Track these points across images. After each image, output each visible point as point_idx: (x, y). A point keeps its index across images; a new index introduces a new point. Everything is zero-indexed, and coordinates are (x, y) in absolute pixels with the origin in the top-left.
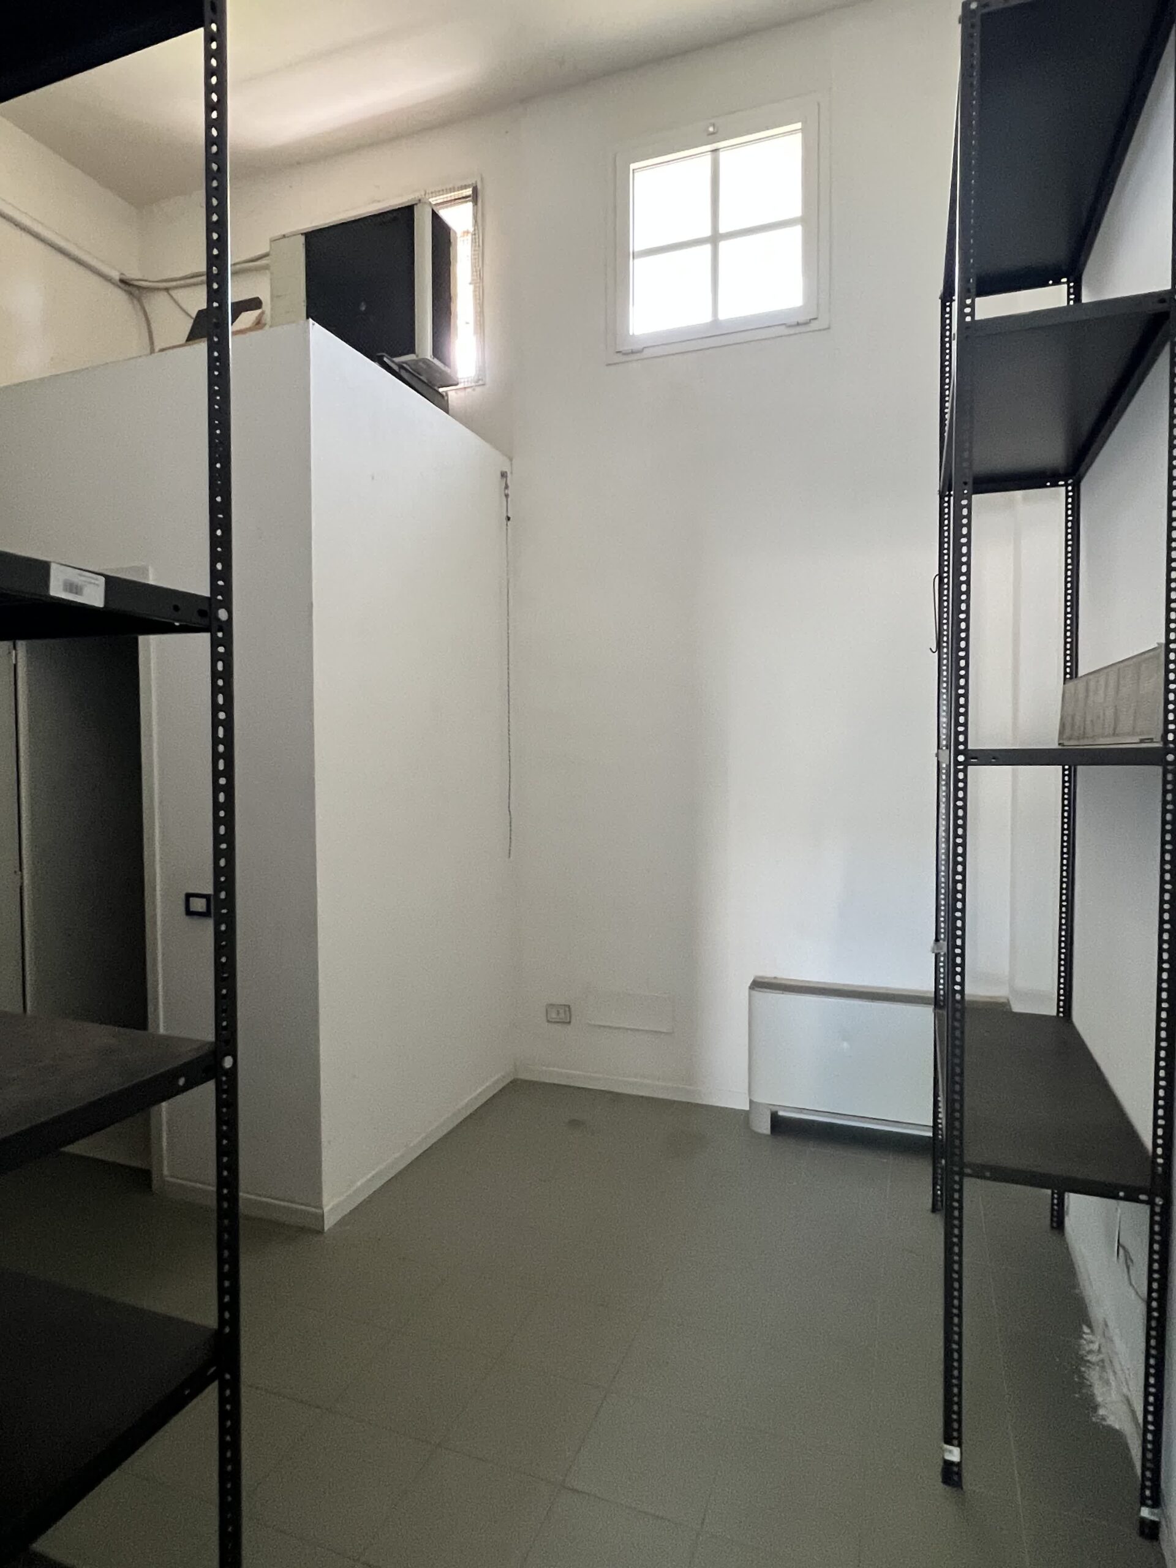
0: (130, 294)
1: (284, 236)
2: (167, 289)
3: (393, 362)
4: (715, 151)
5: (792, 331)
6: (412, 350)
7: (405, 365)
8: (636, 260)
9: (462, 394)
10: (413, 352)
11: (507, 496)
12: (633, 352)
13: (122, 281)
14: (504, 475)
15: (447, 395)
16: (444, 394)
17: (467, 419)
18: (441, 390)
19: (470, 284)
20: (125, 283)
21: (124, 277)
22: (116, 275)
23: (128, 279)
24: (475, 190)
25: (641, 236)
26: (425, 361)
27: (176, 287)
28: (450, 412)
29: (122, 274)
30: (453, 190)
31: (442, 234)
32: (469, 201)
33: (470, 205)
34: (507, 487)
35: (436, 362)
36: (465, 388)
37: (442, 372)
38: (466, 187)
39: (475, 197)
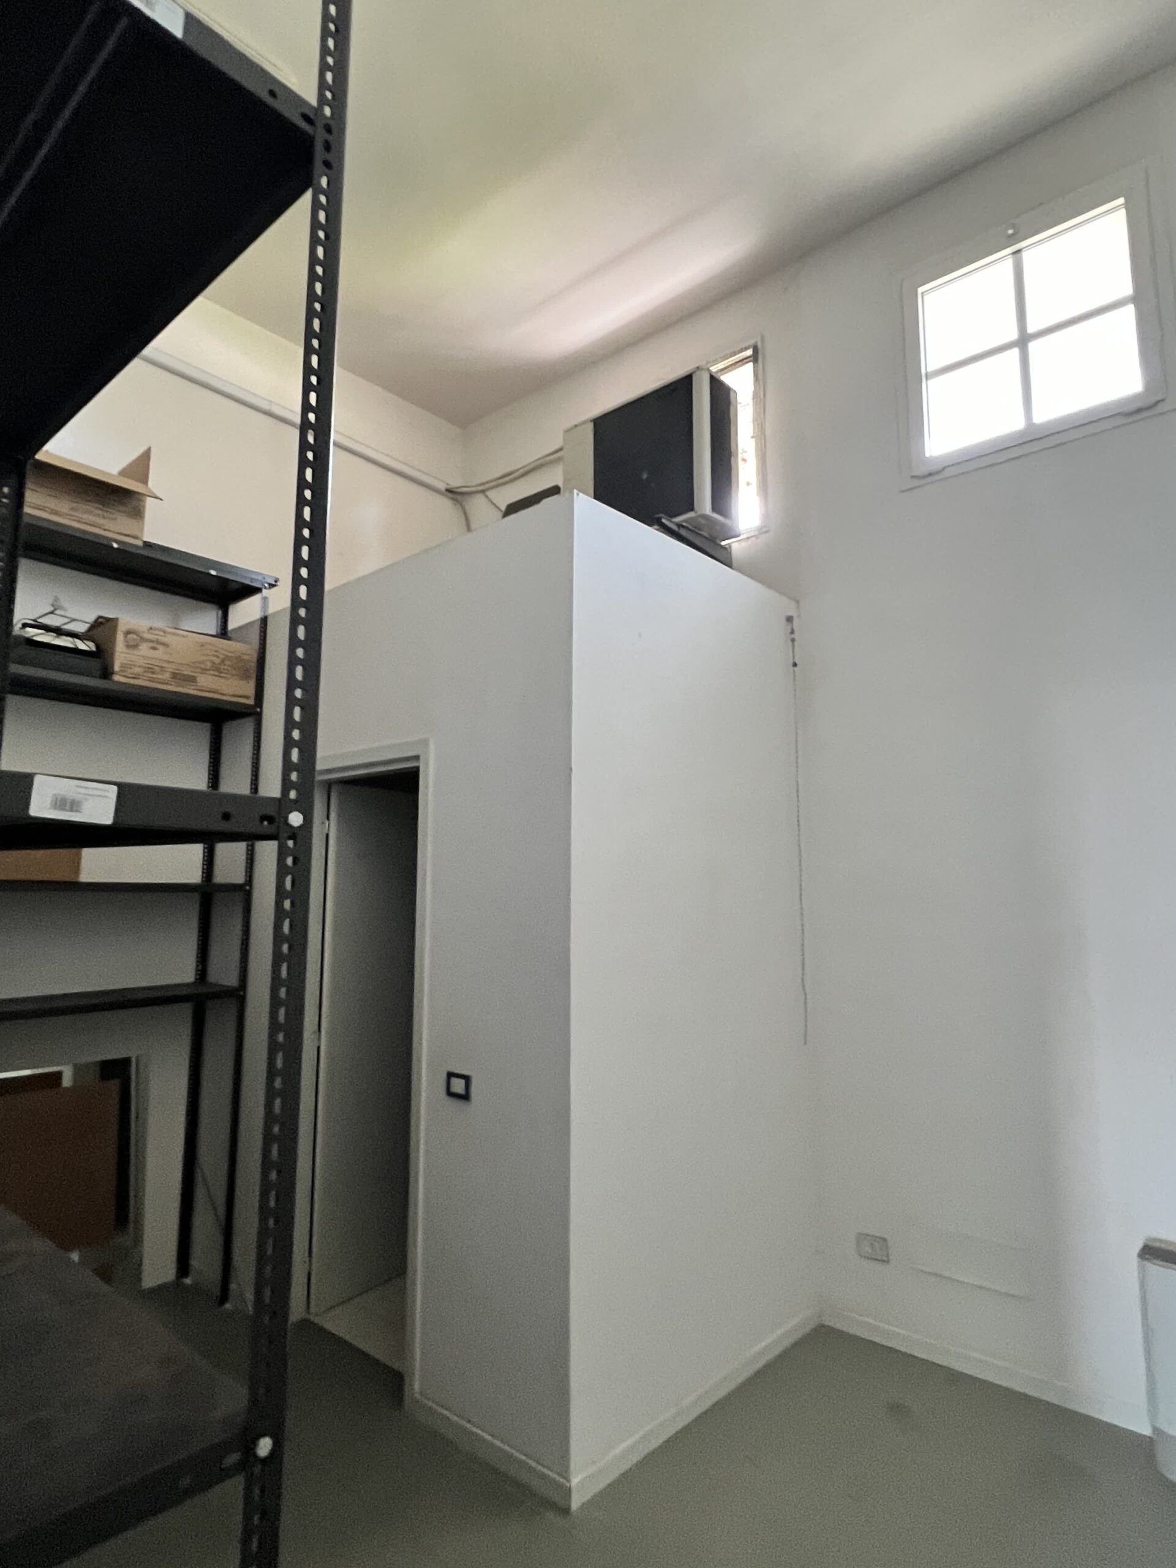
0: (453, 499)
1: (576, 426)
2: (483, 492)
3: (671, 522)
4: (1019, 251)
5: (1130, 419)
6: (691, 508)
7: (684, 524)
8: (929, 382)
9: (744, 544)
10: (692, 509)
11: (793, 640)
12: (930, 475)
13: (449, 491)
14: (789, 619)
15: (730, 547)
16: (727, 546)
17: (750, 570)
18: (723, 543)
19: (752, 437)
20: (451, 492)
21: (448, 487)
22: (442, 487)
23: (453, 488)
24: (756, 350)
25: (932, 356)
26: (704, 517)
27: (488, 489)
28: (734, 565)
29: (448, 484)
30: (735, 354)
31: (721, 396)
32: (749, 362)
33: (750, 365)
34: (792, 632)
35: (716, 516)
36: (748, 538)
37: (723, 525)
38: (746, 349)
39: (755, 358)
